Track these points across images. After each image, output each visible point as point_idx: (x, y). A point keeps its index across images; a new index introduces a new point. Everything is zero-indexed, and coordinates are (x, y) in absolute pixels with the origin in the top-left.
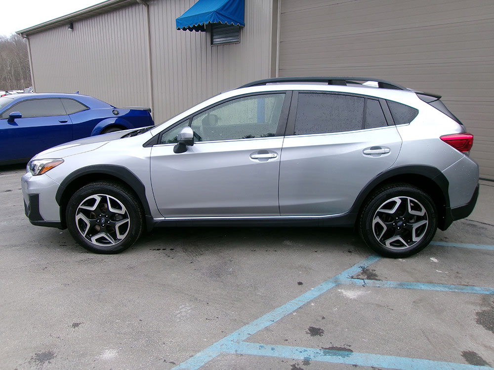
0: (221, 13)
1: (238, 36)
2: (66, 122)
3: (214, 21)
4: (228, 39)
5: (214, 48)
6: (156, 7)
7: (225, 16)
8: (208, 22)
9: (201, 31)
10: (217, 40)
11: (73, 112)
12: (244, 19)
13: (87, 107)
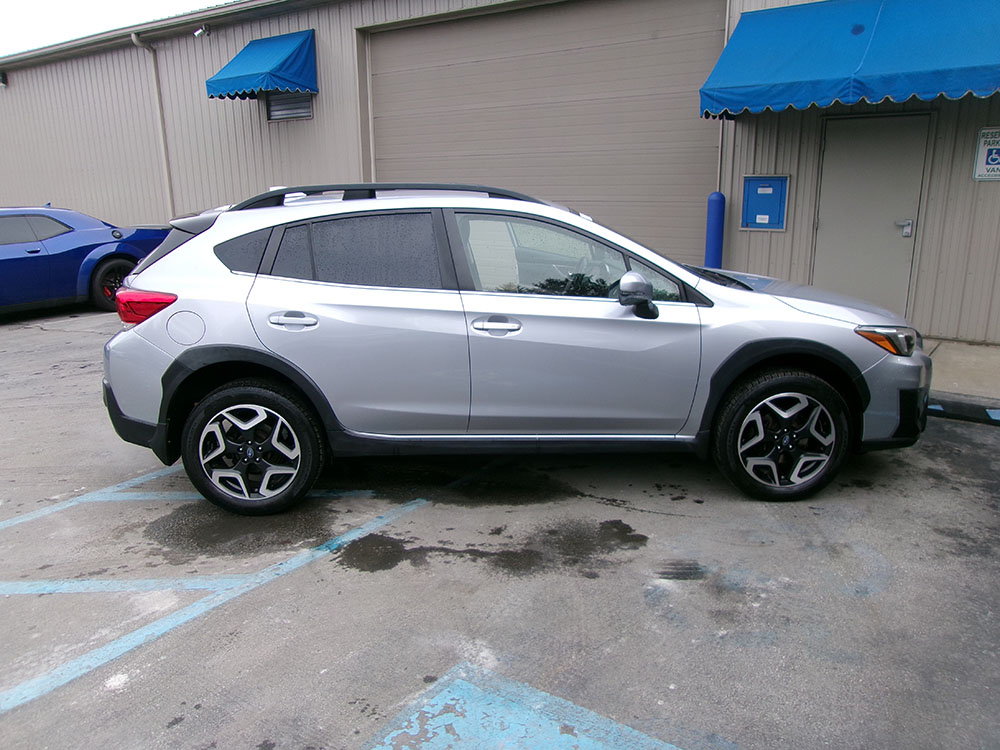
0: (278, 74)
1: (310, 107)
2: (38, 252)
3: (267, 87)
4: (295, 111)
5: (273, 125)
6: (169, 53)
7: (285, 79)
8: (258, 89)
9: (250, 98)
10: (277, 114)
11: (48, 235)
12: (316, 82)
13: (69, 227)
